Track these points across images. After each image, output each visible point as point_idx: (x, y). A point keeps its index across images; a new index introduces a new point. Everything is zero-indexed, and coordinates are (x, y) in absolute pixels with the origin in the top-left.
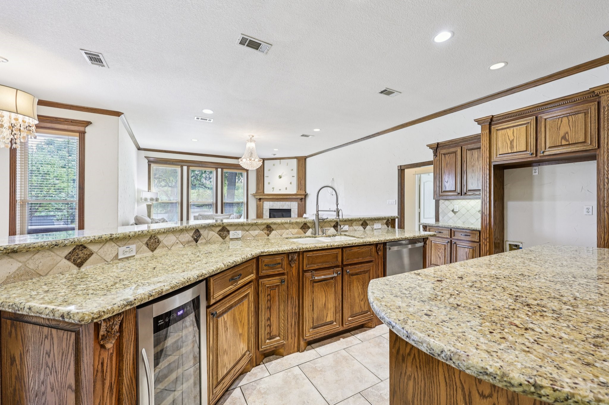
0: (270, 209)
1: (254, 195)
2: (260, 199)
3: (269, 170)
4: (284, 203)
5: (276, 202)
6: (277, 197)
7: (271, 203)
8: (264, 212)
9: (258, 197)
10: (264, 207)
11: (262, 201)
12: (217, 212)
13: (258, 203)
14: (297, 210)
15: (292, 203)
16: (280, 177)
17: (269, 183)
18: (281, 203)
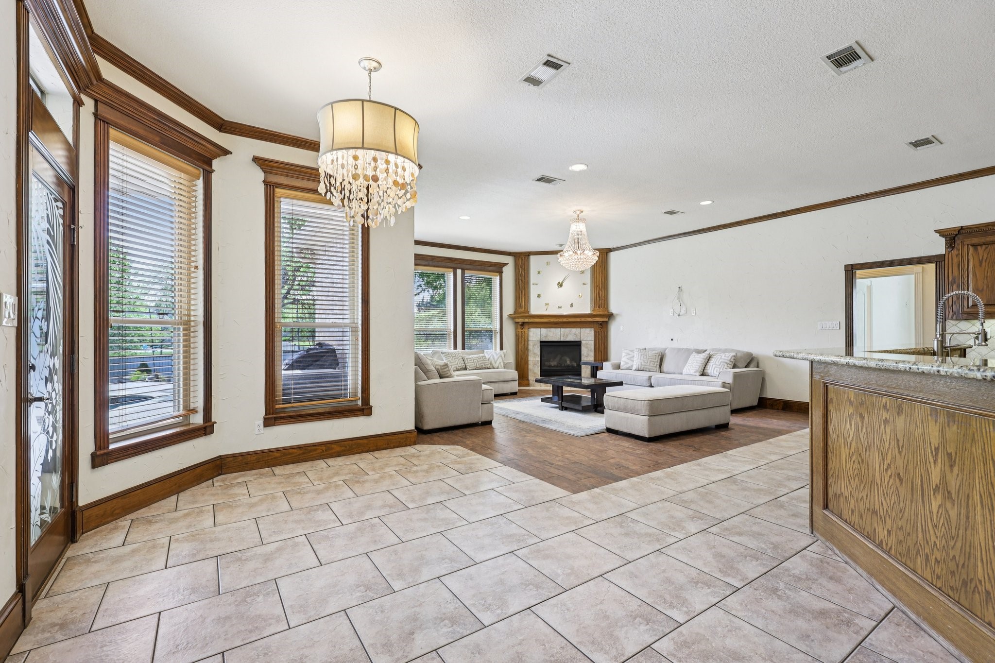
0: (541, 342)
1: (511, 317)
2: (523, 324)
3: (539, 273)
4: (568, 330)
5: (553, 330)
6: (556, 320)
7: (544, 331)
8: (530, 347)
9: (521, 320)
10: (530, 339)
11: (526, 326)
12: (455, 347)
13: (519, 330)
14: (592, 343)
15: (583, 330)
16: (560, 285)
17: (539, 296)
18: (562, 330)
